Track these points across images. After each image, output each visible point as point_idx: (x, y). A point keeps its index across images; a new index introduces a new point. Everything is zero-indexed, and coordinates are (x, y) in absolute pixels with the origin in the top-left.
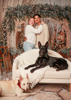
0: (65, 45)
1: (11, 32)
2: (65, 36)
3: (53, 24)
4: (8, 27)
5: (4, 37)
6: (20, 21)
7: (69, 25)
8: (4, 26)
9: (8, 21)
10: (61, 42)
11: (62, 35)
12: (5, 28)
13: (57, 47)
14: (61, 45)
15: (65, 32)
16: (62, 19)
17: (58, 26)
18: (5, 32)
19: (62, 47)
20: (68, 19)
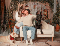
0: (48, 17)
1: (15, 11)
2: (48, 12)
3: (40, 5)
4: (13, 8)
5: (11, 14)
6: (20, 4)
7: (50, 6)
9: (13, 4)
10: (45, 15)
12: (12, 8)
13: (43, 19)
14: (45, 17)
15: (47, 10)
17: (43, 6)
19: (46, 18)
20: (49, 2)
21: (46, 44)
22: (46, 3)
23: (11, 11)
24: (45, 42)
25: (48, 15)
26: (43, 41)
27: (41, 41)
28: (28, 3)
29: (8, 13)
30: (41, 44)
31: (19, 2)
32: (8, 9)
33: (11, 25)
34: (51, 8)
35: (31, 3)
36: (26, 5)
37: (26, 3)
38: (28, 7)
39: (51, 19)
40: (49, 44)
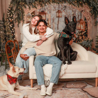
0: (86, 36)
1: (19, 23)
2: (86, 25)
3: (71, 11)
4: (15, 17)
5: (11, 29)
6: (30, 8)
7: (91, 11)
8: (10, 15)
9: (14, 9)
10: (82, 32)
11: (82, 23)
12: (12, 18)
13: (76, 39)
14: (81, 36)
15: (85, 20)
16: (81, 5)
17: (77, 12)
18: (12, 23)
19: (82, 38)
20: (89, 4)
21: (84, 93)
22: (82, 6)
23: (10, 24)
24: (80, 89)
25: (88, 31)
26: (78, 86)
27: (72, 85)
28: (45, 7)
29: (5, 27)
30: (74, 93)
31: (26, 4)
32: (3, 19)
33: (11, 52)
34: (94, 15)
35: (52, 6)
36: (42, 10)
37: (41, 6)
38: (45, 14)
39: (95, 40)
40: (88, 94)
